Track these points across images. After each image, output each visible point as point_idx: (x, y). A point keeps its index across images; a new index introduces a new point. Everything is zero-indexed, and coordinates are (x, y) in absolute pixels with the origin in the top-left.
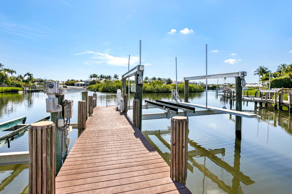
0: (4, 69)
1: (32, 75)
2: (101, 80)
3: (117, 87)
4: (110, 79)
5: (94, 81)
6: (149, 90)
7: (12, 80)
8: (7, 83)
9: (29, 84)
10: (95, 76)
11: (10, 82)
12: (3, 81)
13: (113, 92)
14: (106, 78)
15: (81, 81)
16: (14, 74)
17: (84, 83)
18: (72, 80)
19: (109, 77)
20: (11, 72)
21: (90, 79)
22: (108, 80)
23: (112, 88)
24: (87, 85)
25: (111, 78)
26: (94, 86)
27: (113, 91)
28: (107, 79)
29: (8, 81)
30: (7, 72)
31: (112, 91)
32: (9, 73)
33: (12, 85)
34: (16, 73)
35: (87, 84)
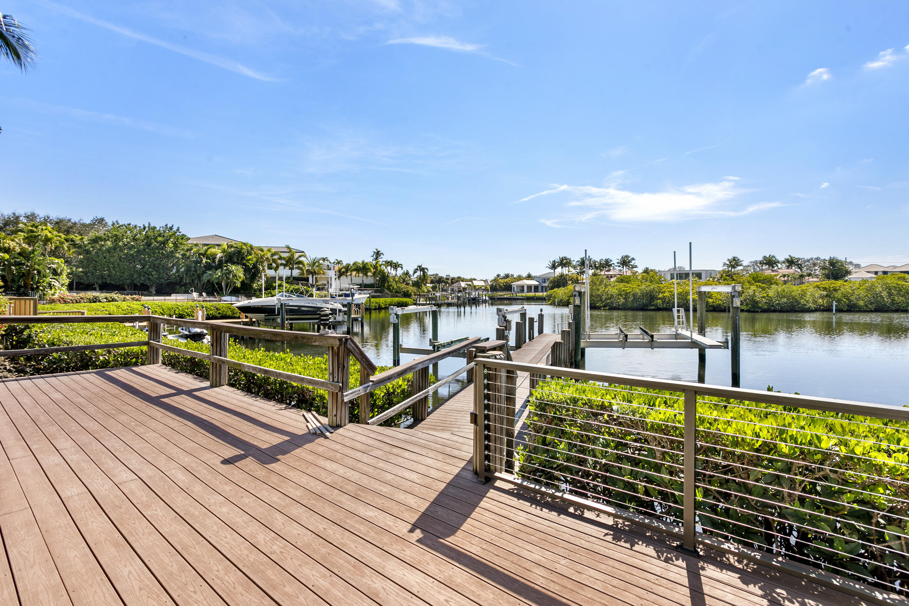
0: (386, 262)
1: (426, 270)
2: (582, 273)
3: (620, 295)
4: (609, 271)
5: (562, 275)
6: (720, 305)
7: (396, 282)
8: (389, 289)
9: (421, 289)
10: (564, 262)
11: (393, 288)
12: (384, 286)
13: (608, 309)
14: (595, 265)
15: (529, 277)
16: (399, 269)
17: (537, 283)
18: (507, 276)
19: (607, 264)
20: (396, 266)
21: (553, 271)
22: (603, 273)
23: (606, 299)
24: (544, 289)
25: (611, 265)
26: (561, 292)
27: (609, 306)
28: (601, 270)
29: (391, 285)
30: (389, 268)
31: (605, 306)
32: (392, 269)
33: (397, 293)
34: (402, 268)
35: (544, 285)
